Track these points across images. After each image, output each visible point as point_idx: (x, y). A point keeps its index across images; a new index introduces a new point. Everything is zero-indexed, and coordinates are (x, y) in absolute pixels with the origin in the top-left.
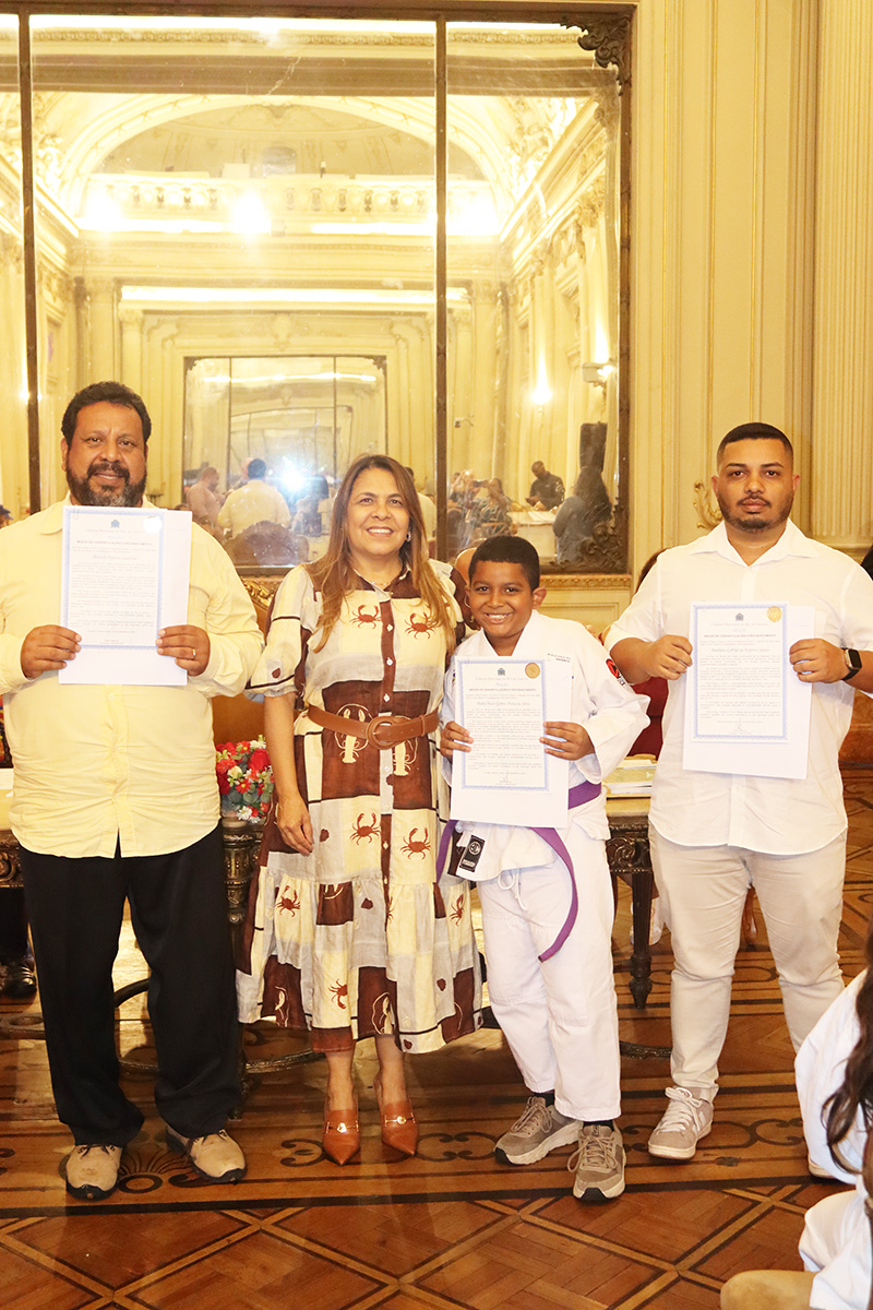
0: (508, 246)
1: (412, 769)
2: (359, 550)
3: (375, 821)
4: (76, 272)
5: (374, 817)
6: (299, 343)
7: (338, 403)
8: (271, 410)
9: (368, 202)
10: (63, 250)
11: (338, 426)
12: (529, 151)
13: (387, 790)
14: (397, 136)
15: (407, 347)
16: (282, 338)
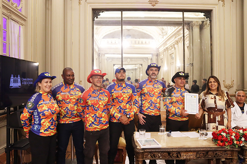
0: (158, 49)
4: (99, 52)
6: (131, 63)
9: (139, 42)
10: (98, 49)
12: (164, 35)
14: (145, 34)
16: (129, 62)
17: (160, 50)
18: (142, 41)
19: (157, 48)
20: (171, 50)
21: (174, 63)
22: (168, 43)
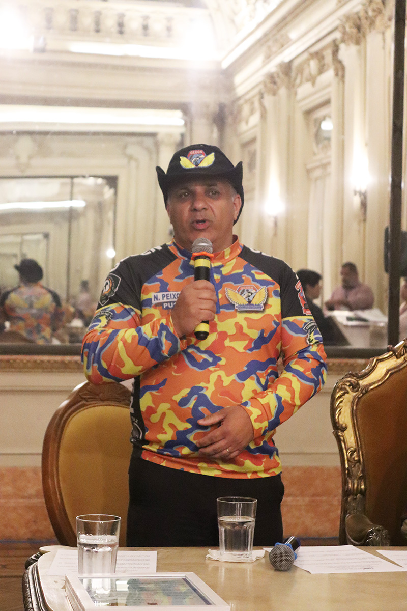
6: (41, 165)
15: (138, 167)
16: (24, 159)
17: (238, 79)
18: (122, 16)
19: (225, 65)
20: (313, 80)
21: (333, 169)
22: (293, 34)
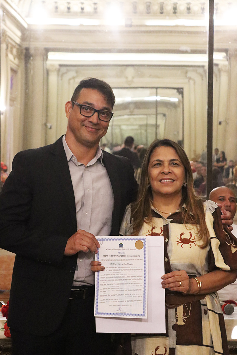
1: (187, 321)
2: (154, 191)
3: (166, 351)
4: (25, 45)
5: (166, 349)
6: (138, 82)
7: (158, 112)
8: (123, 115)
9: (175, 9)
10: (19, 34)
11: (158, 123)
13: (173, 333)
15: (194, 83)
16: (130, 78)
